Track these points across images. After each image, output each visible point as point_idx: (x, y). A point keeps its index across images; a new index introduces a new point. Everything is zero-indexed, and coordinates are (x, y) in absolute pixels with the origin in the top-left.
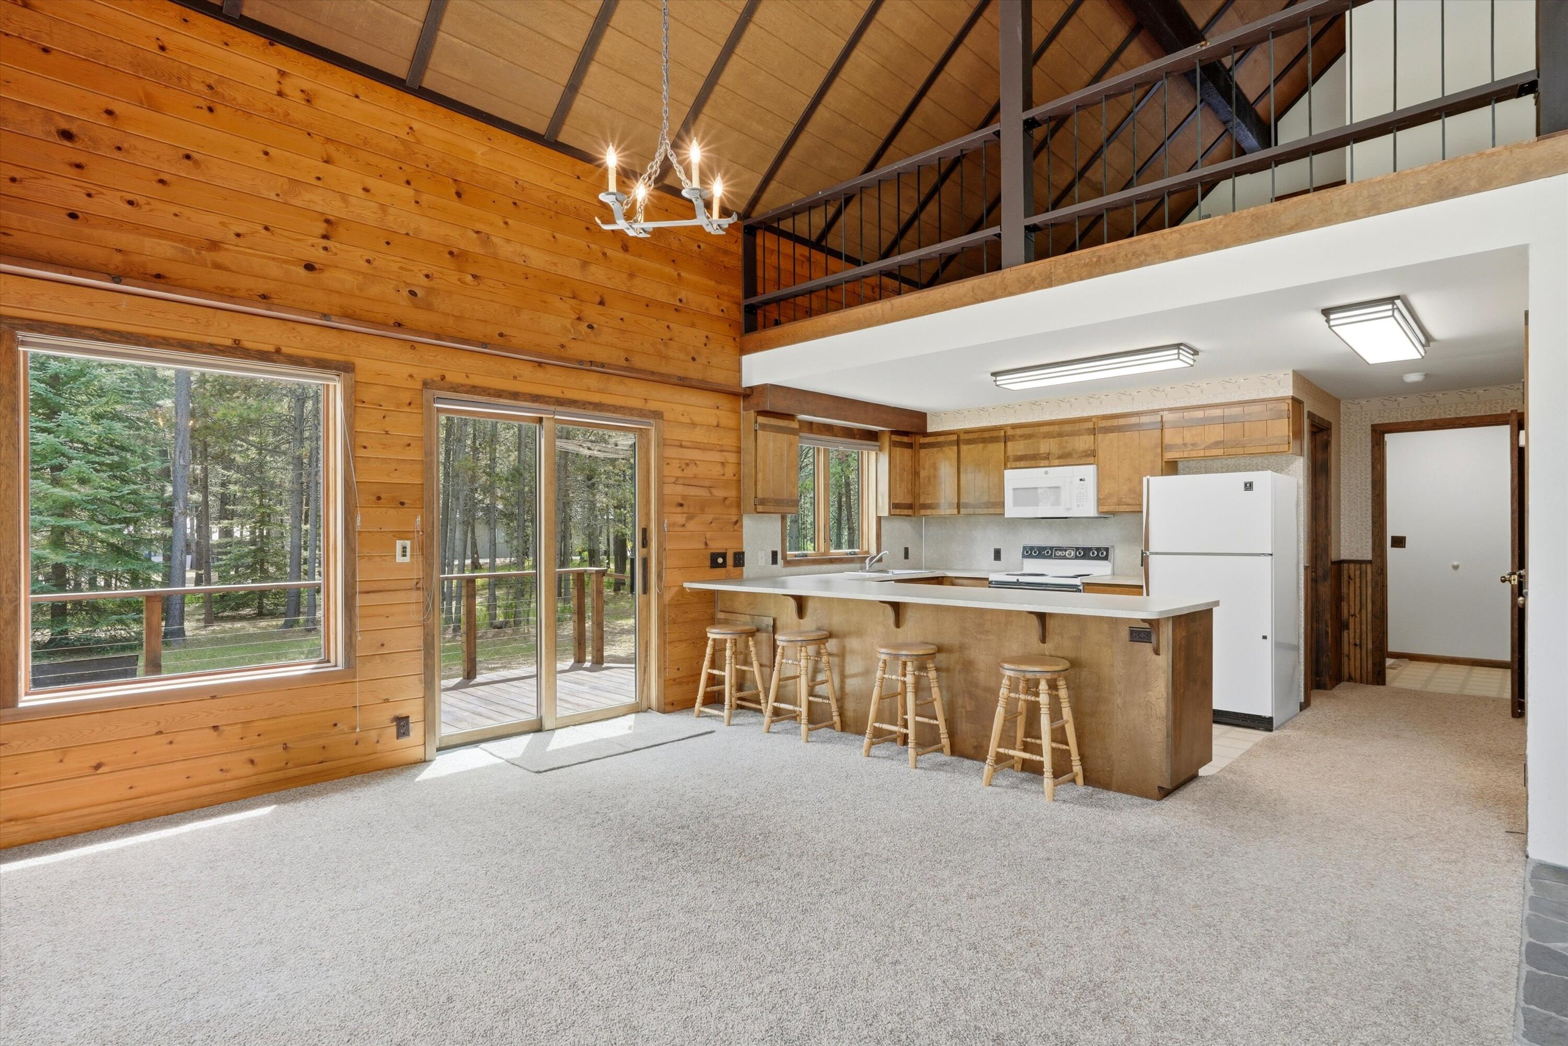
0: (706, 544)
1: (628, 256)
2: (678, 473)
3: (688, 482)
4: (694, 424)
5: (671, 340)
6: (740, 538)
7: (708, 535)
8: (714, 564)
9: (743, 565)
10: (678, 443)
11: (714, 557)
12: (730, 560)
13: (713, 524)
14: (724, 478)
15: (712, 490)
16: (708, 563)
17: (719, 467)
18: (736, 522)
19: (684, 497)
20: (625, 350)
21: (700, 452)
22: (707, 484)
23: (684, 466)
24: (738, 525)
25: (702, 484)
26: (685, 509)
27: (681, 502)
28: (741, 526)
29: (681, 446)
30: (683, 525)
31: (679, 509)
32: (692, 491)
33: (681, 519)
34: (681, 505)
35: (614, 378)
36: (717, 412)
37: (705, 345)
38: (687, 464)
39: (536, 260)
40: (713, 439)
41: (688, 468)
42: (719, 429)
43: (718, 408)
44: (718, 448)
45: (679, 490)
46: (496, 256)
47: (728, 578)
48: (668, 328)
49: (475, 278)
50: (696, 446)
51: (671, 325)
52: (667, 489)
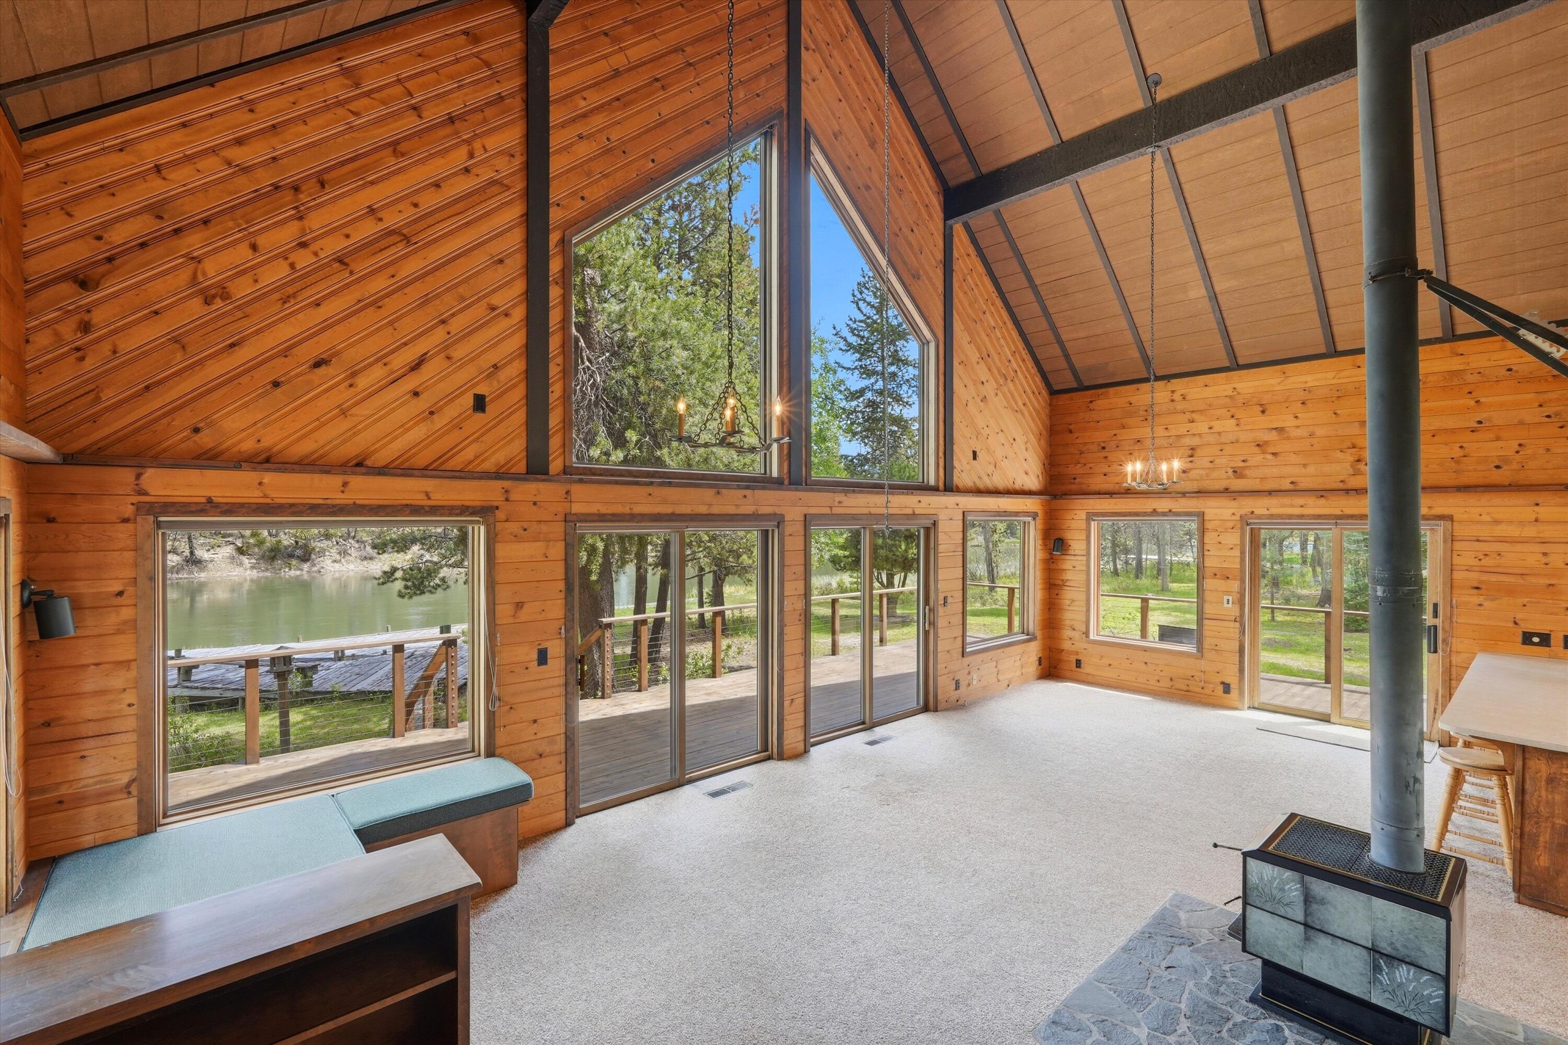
0: (1516, 623)
2: (1475, 562)
3: (1487, 569)
4: (1496, 522)
5: (1465, 456)
7: (1519, 615)
8: (1528, 642)
10: (1472, 538)
11: (1528, 636)
12: (1557, 640)
13: (1527, 606)
15: (1526, 576)
16: (1521, 640)
17: (1539, 556)
19: (1481, 582)
21: (1507, 544)
22: (1517, 571)
23: (1482, 556)
25: (1510, 570)
26: (1483, 591)
27: (1477, 585)
29: (1478, 541)
30: (1481, 605)
31: (1476, 591)
32: (1493, 577)
33: (1478, 599)
34: (1477, 588)
36: (1536, 508)
37: (1517, 452)
38: (1486, 555)
39: (1320, 432)
40: (1530, 531)
41: (1487, 558)
42: (1538, 524)
43: (1537, 505)
44: (1538, 540)
45: (1474, 577)
46: (1288, 438)
47: (1553, 657)
48: (1461, 447)
49: (1274, 454)
50: (1502, 540)
51: (1464, 445)
52: (1457, 575)
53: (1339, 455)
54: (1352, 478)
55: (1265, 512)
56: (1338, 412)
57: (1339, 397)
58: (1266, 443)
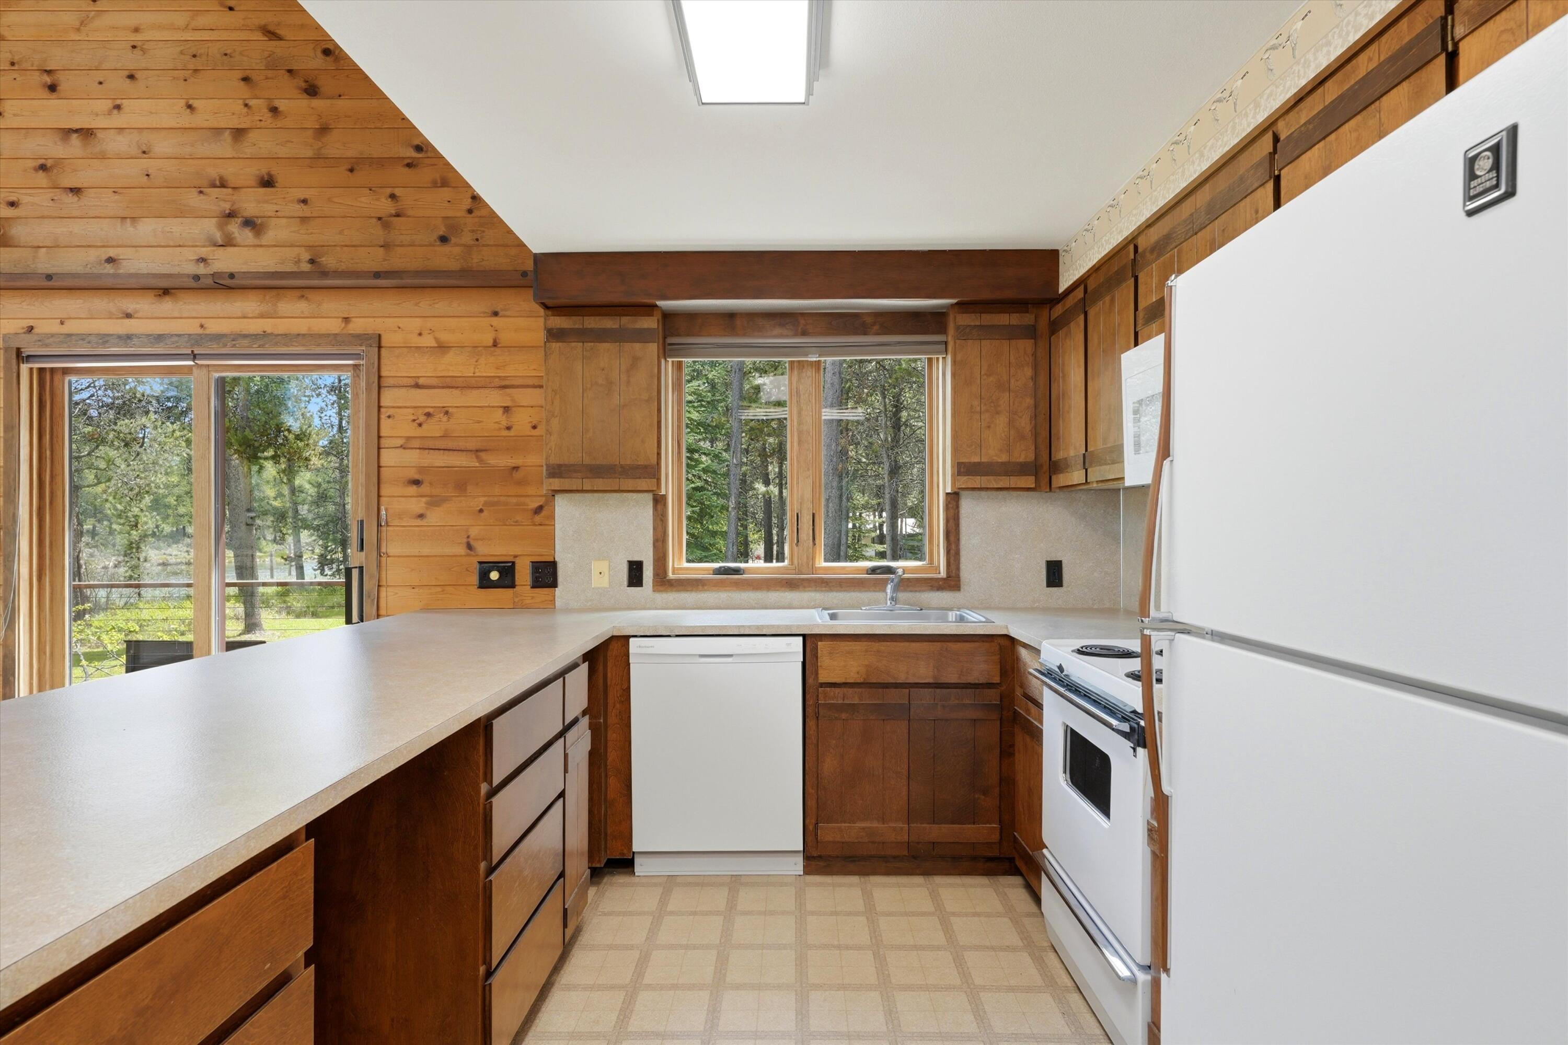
0: (469, 547)
1: (316, 103)
2: (414, 431)
3: (431, 444)
4: (442, 348)
5: (398, 215)
6: (550, 539)
7: (474, 532)
8: (485, 583)
9: (554, 585)
10: (411, 382)
11: (484, 570)
12: (524, 574)
13: (485, 513)
14: (512, 433)
15: (482, 454)
16: (475, 579)
17: (499, 414)
18: (539, 509)
19: (422, 469)
20: (309, 247)
21: (456, 392)
22: (472, 445)
23: (422, 418)
24: (544, 513)
25: (461, 444)
26: (425, 489)
27: (417, 477)
28: (552, 517)
29: (417, 386)
30: (421, 516)
31: (413, 490)
32: (440, 460)
33: (417, 506)
34: (417, 482)
35: (289, 293)
36: (495, 321)
37: (470, 211)
38: (428, 415)
39: (163, 146)
40: (486, 368)
41: (432, 421)
42: (498, 351)
43: (496, 314)
44: (497, 382)
45: (412, 458)
46: (103, 157)
47: (519, 606)
48: (393, 196)
49: (76, 191)
50: (448, 384)
51: (397, 192)
52: (388, 458)
53: (193, 199)
54: (220, 252)
55: (55, 328)
56: (195, 103)
57: (196, 71)
58: (59, 162)
